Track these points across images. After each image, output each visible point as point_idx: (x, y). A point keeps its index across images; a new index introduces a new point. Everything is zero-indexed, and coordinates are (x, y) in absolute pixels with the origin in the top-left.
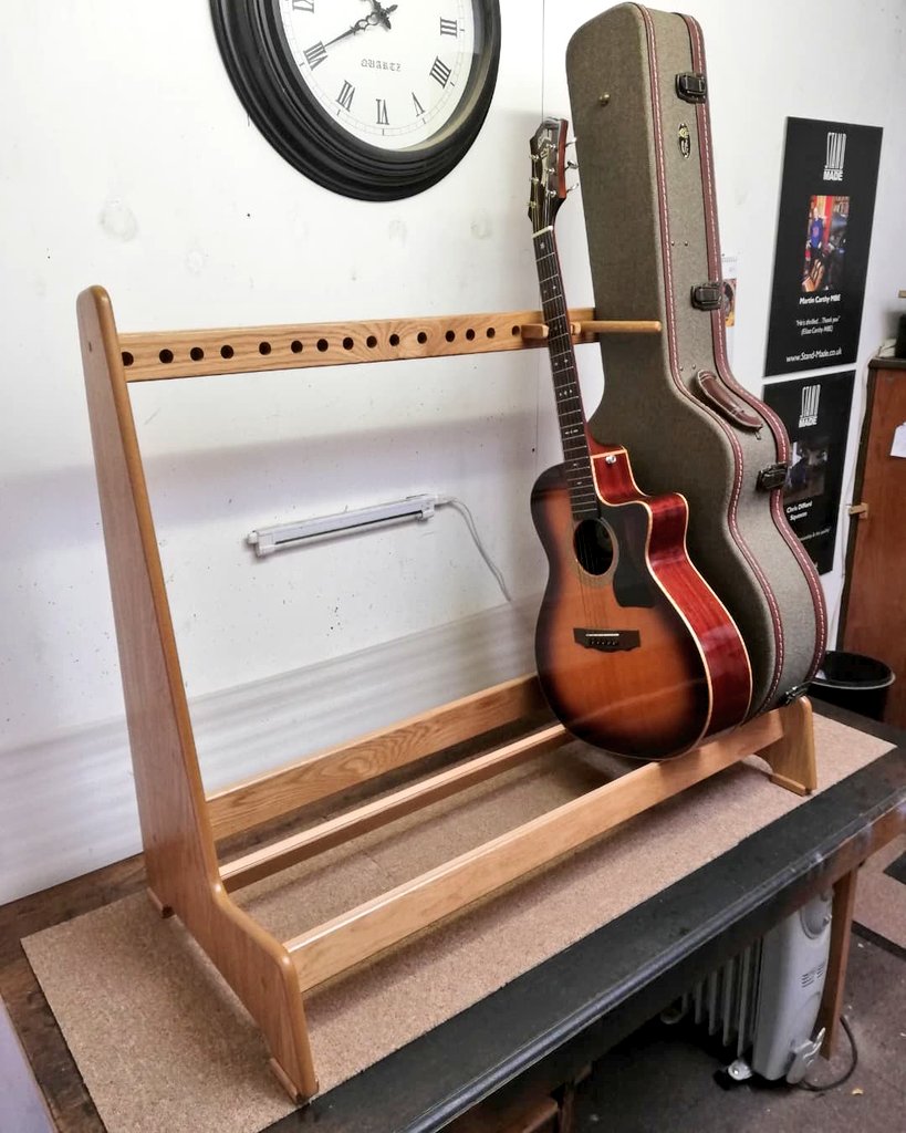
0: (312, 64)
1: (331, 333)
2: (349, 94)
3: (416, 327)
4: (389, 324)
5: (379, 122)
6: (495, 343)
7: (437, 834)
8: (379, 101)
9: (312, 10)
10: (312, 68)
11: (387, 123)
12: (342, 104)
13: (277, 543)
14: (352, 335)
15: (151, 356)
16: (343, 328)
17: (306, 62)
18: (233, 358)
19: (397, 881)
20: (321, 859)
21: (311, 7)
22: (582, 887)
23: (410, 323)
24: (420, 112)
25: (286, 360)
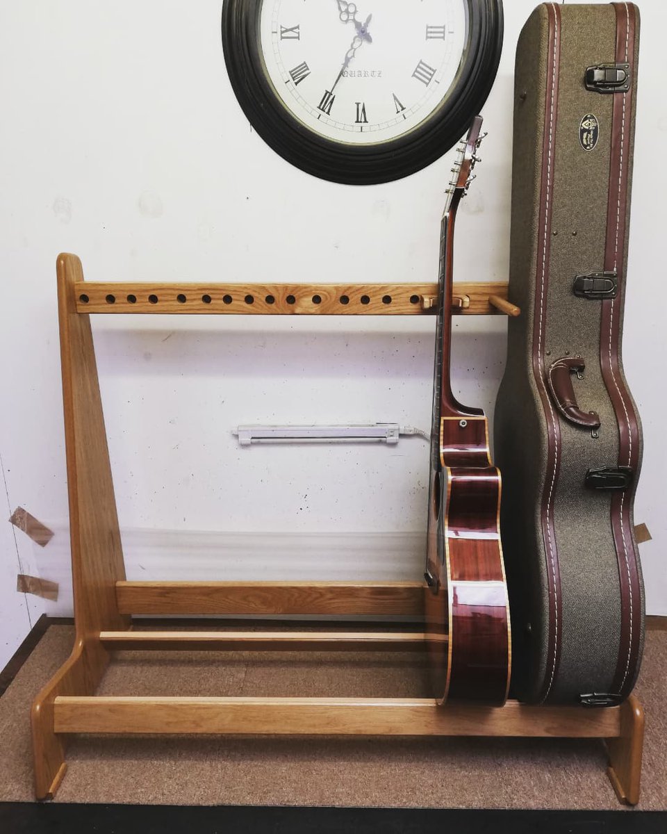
0: (296, 81)
1: (235, 291)
2: (329, 101)
3: (311, 291)
4: (286, 287)
5: (357, 122)
6: (391, 308)
7: (301, 673)
8: (358, 104)
9: (298, 38)
10: (296, 84)
11: (366, 121)
12: (323, 110)
13: (253, 438)
14: (252, 293)
15: (101, 298)
16: (246, 288)
17: (291, 80)
18: (157, 304)
19: (242, 693)
20: (221, 654)
21: (297, 35)
22: (342, 768)
23: (305, 288)
24: (400, 109)
25: (198, 307)
